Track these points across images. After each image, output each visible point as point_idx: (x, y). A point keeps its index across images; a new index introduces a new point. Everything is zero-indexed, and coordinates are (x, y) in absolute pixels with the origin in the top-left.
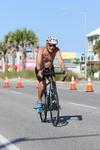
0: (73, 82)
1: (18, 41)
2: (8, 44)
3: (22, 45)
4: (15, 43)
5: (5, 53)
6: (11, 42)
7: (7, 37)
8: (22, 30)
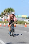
0: (26, 25)
1: (8, 11)
2: (5, 13)
3: (10, 13)
4: (7, 12)
5: (4, 15)
6: (6, 12)
7: (5, 10)
8: (9, 8)
